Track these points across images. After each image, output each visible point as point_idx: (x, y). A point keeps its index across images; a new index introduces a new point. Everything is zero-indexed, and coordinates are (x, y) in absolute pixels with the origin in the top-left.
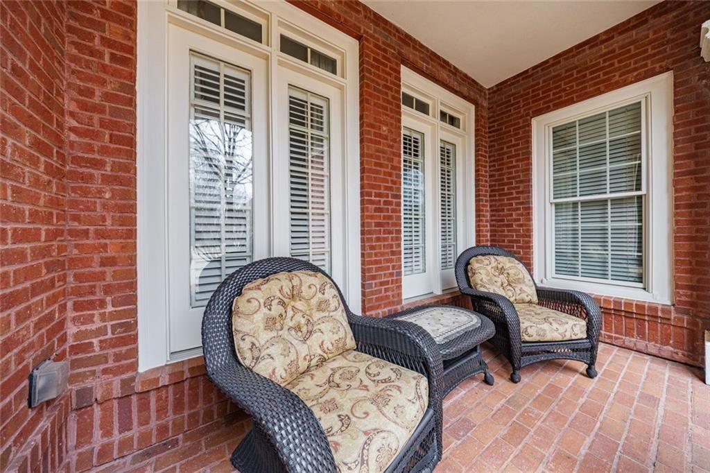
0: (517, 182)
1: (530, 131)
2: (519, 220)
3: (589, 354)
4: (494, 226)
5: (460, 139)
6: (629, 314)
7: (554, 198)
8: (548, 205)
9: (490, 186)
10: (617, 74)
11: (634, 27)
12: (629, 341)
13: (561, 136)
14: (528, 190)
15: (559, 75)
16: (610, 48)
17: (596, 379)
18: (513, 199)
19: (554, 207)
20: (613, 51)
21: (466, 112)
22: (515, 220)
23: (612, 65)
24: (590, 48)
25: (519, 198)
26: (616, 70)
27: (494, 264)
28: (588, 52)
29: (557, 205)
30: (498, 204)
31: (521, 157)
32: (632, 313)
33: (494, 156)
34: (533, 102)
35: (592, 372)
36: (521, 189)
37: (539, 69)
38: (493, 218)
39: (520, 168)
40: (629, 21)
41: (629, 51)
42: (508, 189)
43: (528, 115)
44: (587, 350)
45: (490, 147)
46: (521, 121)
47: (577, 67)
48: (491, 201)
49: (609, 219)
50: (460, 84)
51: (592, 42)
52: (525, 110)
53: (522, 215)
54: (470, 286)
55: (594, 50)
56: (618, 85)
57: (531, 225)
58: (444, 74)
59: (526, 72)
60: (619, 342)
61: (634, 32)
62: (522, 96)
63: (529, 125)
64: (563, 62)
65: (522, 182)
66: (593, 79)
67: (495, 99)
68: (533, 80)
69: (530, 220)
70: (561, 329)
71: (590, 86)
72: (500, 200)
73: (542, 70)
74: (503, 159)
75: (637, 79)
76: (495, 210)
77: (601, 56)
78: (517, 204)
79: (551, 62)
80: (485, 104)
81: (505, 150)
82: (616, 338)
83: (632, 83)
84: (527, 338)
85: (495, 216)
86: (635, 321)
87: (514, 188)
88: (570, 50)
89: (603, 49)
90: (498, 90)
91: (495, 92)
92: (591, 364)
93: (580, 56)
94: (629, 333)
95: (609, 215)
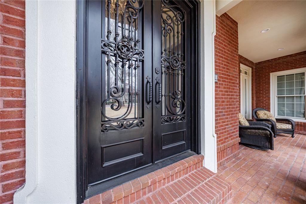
0: (265, 90)
1: (270, 77)
2: (266, 101)
3: (292, 132)
4: (257, 102)
5: (247, 78)
6: (301, 125)
7: (277, 95)
8: (275, 96)
9: (256, 91)
10: (298, 65)
11: (303, 54)
12: (301, 132)
13: (280, 78)
14: (269, 93)
15: (280, 63)
16: (296, 58)
17: (294, 138)
18: (264, 95)
19: (277, 97)
20: (297, 59)
21: (249, 70)
22: (264, 101)
23: (297, 63)
24: (290, 57)
25: (266, 95)
26: (298, 64)
27: (263, 112)
28: (289, 58)
29: (278, 97)
30: (259, 96)
31: (267, 83)
32: (302, 125)
33: (257, 82)
34: (271, 69)
35: (293, 136)
36: (267, 92)
37: (273, 60)
38: (257, 100)
39: (267, 86)
40: (302, 52)
41: (301, 60)
42: (262, 92)
43: (269, 72)
44: (291, 131)
45: (256, 80)
46: (267, 73)
47: (286, 61)
48: (256, 95)
49: (295, 101)
50: (250, 64)
51: (291, 56)
52: (268, 71)
53: (267, 99)
54: (258, 118)
55: (291, 58)
56: (298, 68)
57: (270, 102)
58: (247, 63)
59: (269, 60)
60: (298, 133)
61: (303, 55)
62: (267, 67)
63: (270, 75)
64: (281, 60)
65: (267, 90)
66: (290, 65)
67: (258, 66)
68: (271, 63)
69: (270, 101)
70: (286, 126)
71: (290, 67)
72: (259, 95)
73: (274, 60)
74: (260, 83)
75: (304, 67)
76: (257, 98)
77: (293, 60)
78: (265, 96)
79: (277, 59)
80: (254, 67)
81: (261, 81)
82: (297, 132)
83: (302, 68)
84: (278, 128)
85: (257, 99)
86: (303, 127)
87: (264, 92)
88: (284, 57)
89: (294, 58)
90: (258, 64)
91: (257, 64)
92: (293, 135)
93: (287, 59)
94: (301, 130)
95: (295, 100)
